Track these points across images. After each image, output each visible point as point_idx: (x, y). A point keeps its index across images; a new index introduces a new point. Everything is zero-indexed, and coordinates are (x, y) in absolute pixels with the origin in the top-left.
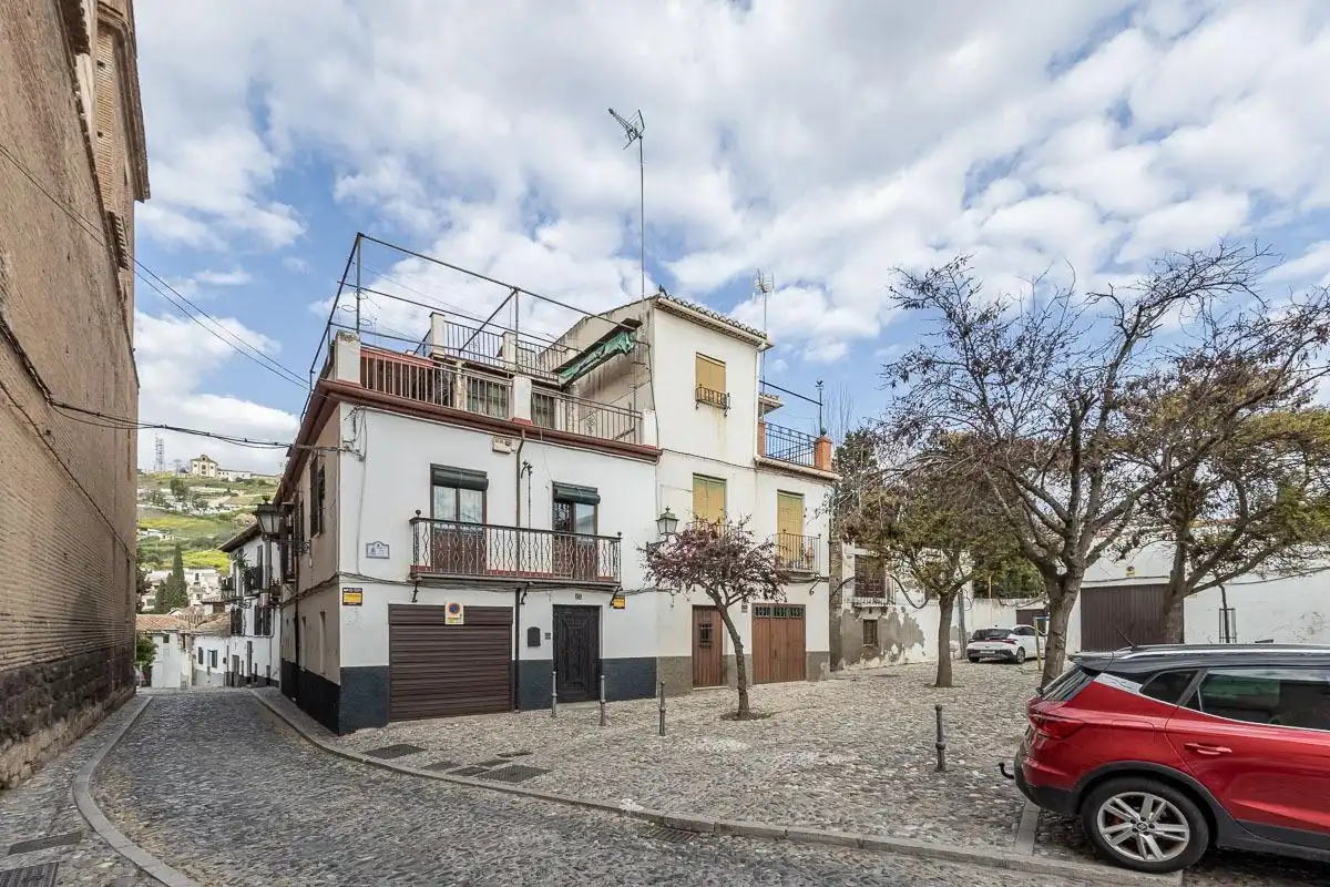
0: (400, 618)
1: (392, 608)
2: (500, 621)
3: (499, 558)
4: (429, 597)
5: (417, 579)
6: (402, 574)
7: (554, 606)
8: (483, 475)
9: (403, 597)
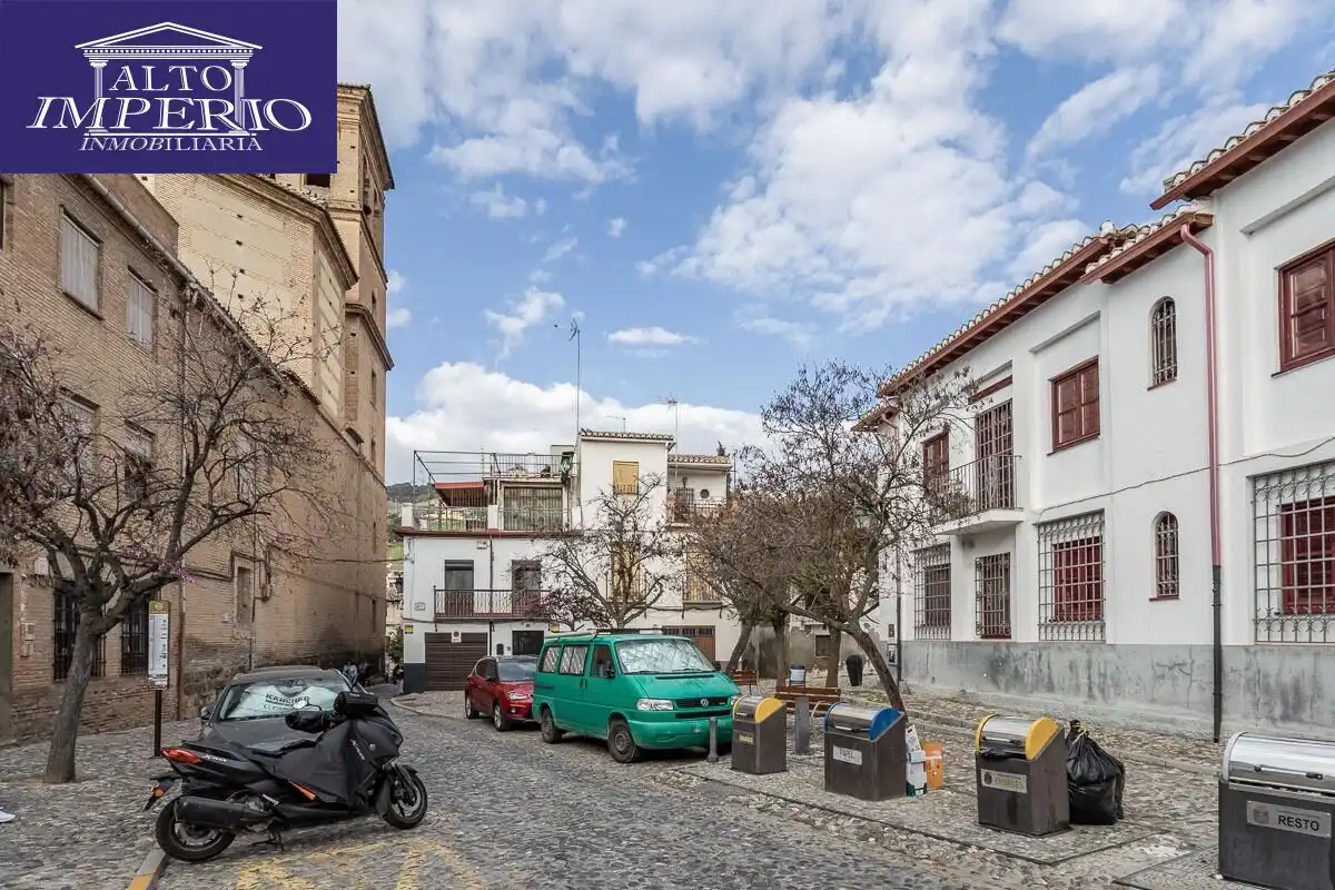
0: (431, 639)
1: (426, 634)
2: (481, 640)
3: (481, 605)
4: (444, 629)
5: (438, 620)
6: (431, 618)
7: (514, 632)
8: (472, 562)
9: (431, 629)
